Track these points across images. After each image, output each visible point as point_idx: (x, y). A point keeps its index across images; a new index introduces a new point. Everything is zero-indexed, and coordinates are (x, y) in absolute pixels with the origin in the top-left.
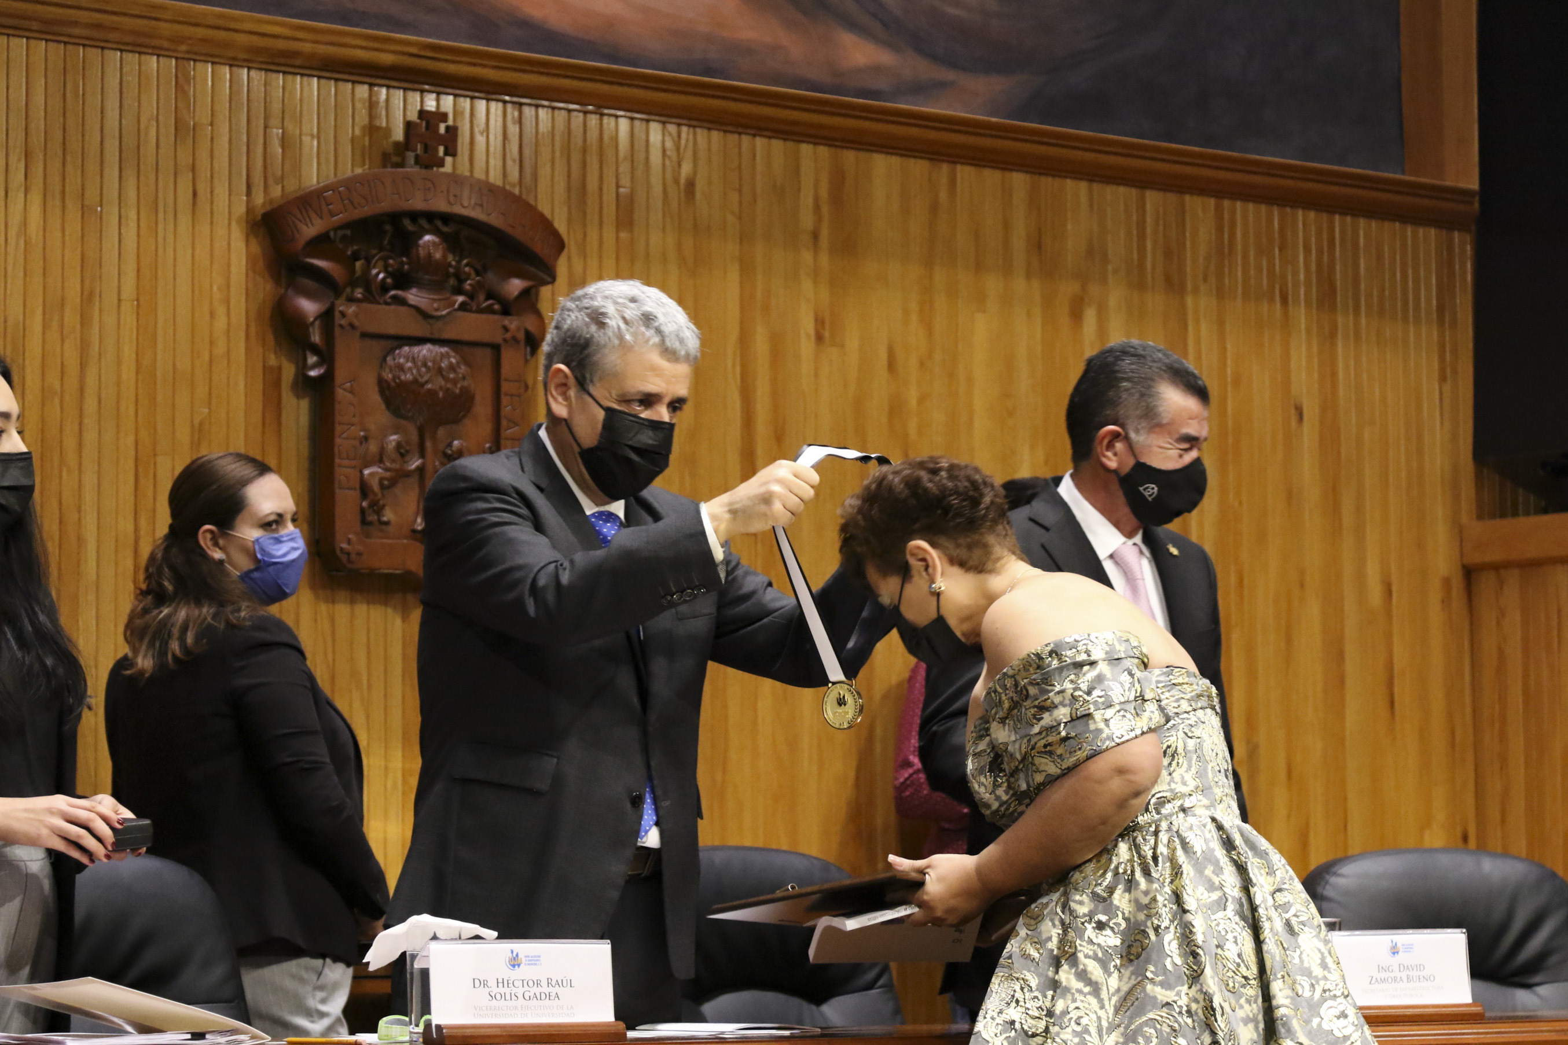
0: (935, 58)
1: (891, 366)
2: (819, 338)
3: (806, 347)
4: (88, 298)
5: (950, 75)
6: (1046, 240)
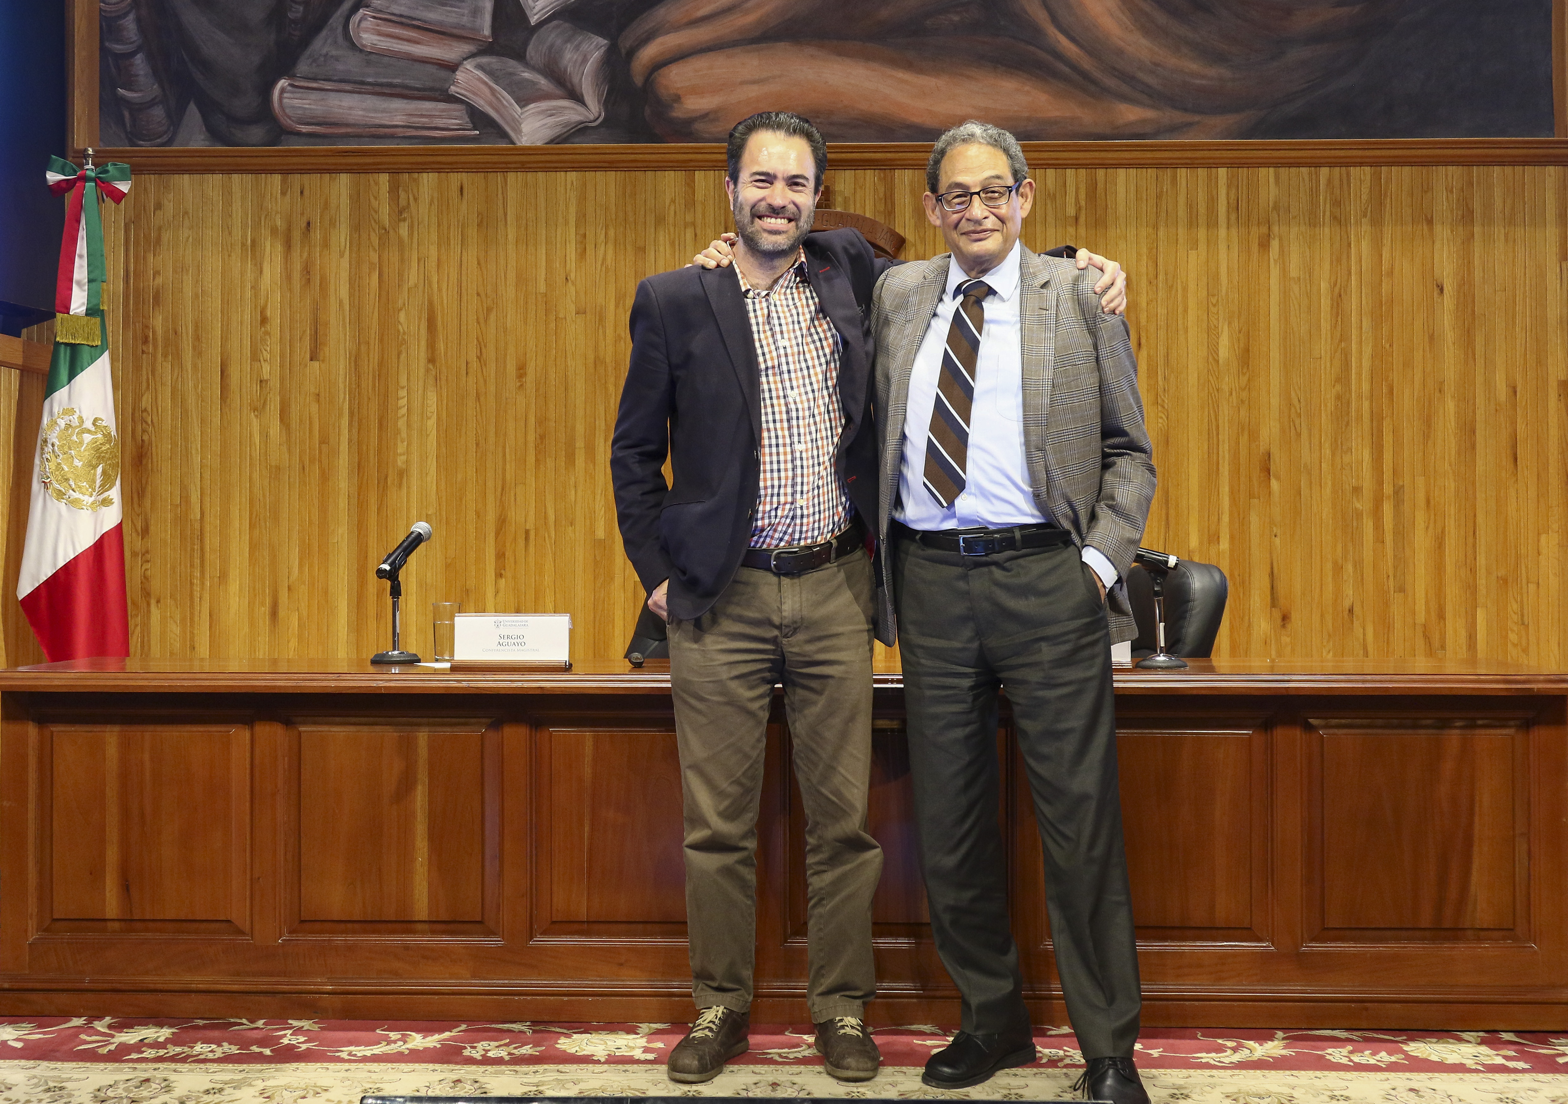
0: (1186, 110)
5: (1197, 118)
6: (1243, 205)
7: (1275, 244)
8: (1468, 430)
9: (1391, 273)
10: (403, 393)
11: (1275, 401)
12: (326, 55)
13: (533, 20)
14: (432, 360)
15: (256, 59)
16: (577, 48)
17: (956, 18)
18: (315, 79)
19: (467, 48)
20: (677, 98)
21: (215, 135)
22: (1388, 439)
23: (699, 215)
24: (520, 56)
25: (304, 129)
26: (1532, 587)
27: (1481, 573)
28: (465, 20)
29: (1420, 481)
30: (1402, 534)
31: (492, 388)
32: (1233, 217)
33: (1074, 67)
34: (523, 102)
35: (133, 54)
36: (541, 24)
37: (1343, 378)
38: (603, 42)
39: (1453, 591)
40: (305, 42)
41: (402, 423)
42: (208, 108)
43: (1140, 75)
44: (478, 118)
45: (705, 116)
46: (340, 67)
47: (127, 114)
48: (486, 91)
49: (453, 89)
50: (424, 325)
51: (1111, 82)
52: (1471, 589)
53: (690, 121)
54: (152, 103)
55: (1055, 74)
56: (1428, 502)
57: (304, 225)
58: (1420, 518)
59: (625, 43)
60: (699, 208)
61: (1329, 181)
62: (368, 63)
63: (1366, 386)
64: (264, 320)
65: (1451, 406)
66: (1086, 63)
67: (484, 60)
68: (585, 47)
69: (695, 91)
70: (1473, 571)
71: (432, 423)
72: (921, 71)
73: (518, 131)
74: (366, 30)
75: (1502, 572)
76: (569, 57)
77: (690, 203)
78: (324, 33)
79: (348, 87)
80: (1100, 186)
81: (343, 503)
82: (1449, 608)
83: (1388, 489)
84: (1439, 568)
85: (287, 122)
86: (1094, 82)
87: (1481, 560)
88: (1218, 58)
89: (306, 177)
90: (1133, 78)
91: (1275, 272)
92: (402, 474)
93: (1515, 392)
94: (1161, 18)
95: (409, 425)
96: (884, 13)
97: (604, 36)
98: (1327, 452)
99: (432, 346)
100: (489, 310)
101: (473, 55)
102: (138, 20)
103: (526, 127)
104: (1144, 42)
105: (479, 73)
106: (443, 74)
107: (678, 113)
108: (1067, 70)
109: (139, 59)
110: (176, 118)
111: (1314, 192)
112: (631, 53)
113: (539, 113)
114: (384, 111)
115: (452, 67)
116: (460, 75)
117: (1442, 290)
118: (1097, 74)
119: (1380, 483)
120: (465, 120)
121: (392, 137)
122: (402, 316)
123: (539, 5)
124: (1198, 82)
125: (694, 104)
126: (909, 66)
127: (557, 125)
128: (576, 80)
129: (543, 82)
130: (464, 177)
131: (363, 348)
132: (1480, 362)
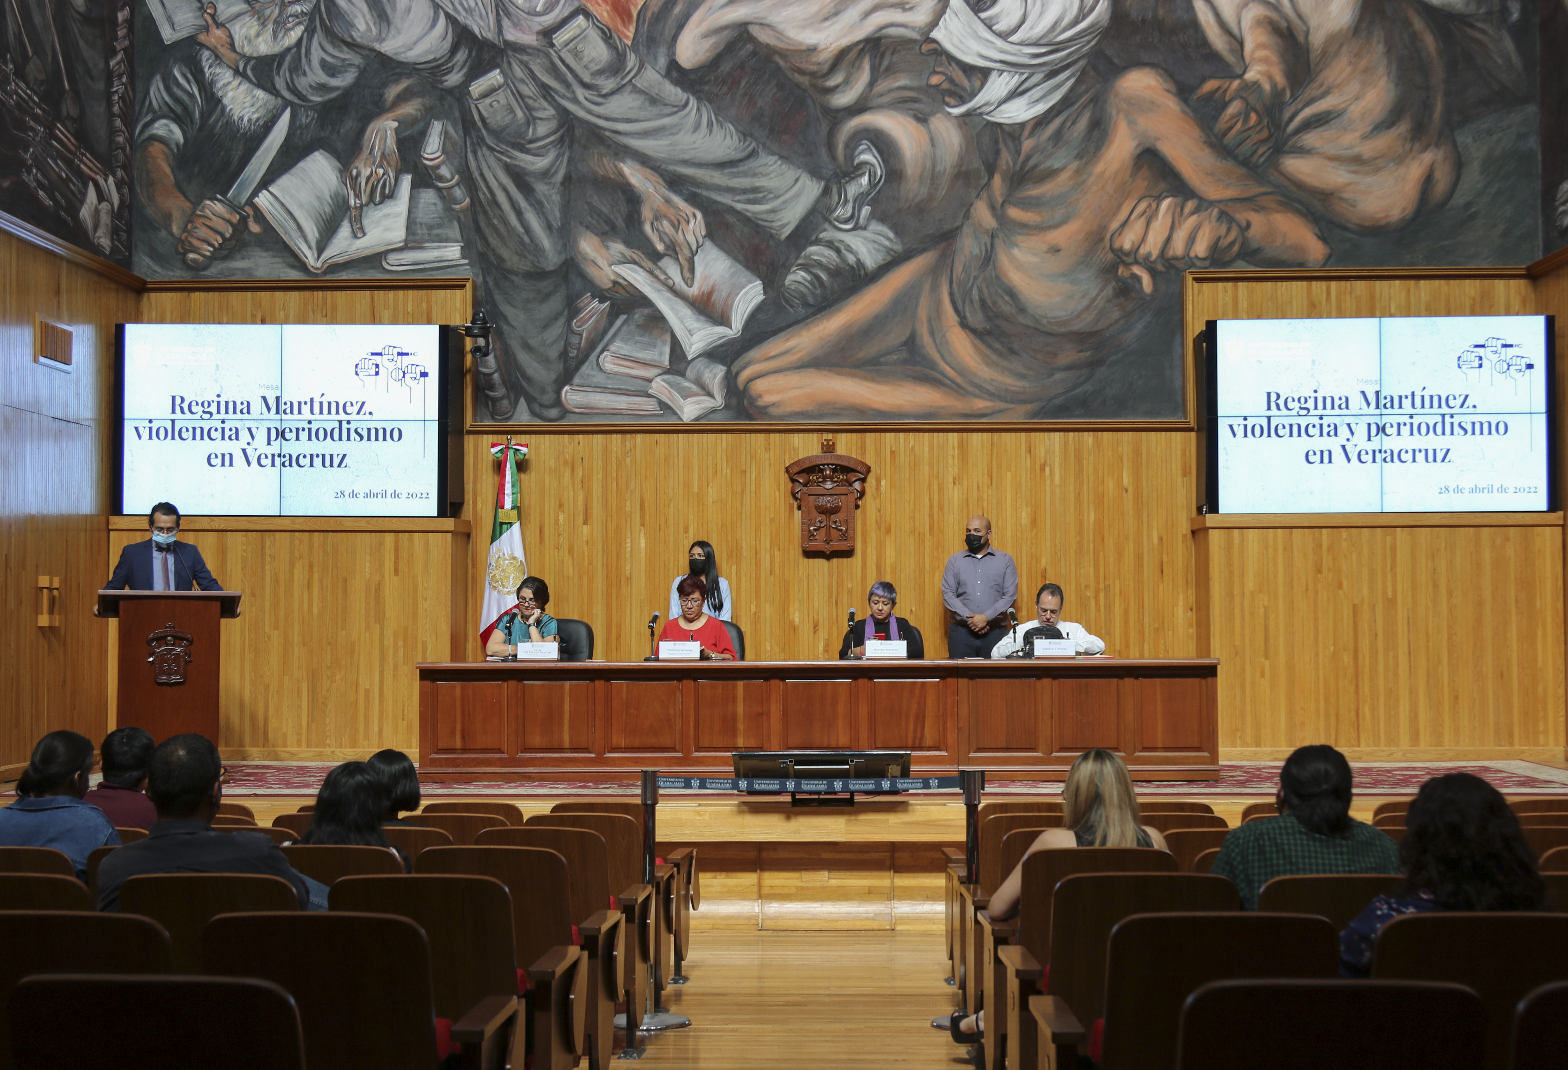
0: (1007, 402)
1: (978, 488)
2: (954, 483)
3: (951, 486)
4: (743, 492)
5: (1011, 406)
6: (1032, 450)
7: (1047, 469)
8: (1139, 558)
9: (1103, 483)
10: (629, 540)
11: (1048, 544)
12: (588, 375)
13: (690, 358)
14: (643, 525)
15: (553, 376)
16: (711, 371)
17: (895, 357)
18: (583, 386)
19: (657, 371)
20: (760, 396)
21: (534, 414)
22: (1101, 562)
23: (772, 455)
24: (683, 374)
25: (577, 410)
26: (1170, 632)
27: (1146, 626)
28: (656, 358)
29: (1117, 582)
30: (1109, 607)
31: (672, 538)
32: (1028, 456)
33: (953, 381)
34: (685, 397)
35: (493, 373)
36: (693, 359)
37: (1080, 533)
38: (724, 368)
39: (1133, 634)
40: (578, 368)
41: (628, 555)
42: (530, 400)
43: (984, 385)
44: (663, 405)
45: (773, 404)
46: (595, 380)
47: (490, 403)
48: (667, 392)
49: (650, 391)
50: (638, 507)
51: (970, 389)
52: (1141, 633)
53: (766, 407)
54: (502, 398)
55: (943, 384)
56: (1121, 592)
57: (580, 460)
58: (1117, 599)
59: (734, 369)
60: (772, 452)
61: (1074, 439)
62: (609, 378)
63: (1091, 537)
64: (561, 505)
65: (1131, 545)
66: (959, 380)
67: (666, 377)
68: (715, 371)
69: (769, 392)
70: (1142, 625)
71: (643, 555)
72: (879, 383)
73: (682, 412)
74: (607, 362)
75: (1156, 625)
76: (707, 376)
77: (767, 449)
78: (587, 364)
79: (599, 390)
80: (965, 441)
81: (600, 594)
82: (1131, 642)
83: (1102, 586)
84: (1126, 623)
85: (569, 407)
86: (962, 388)
87: (1146, 620)
88: (1022, 377)
89: (581, 436)
90: (981, 387)
91: (1048, 482)
92: (629, 579)
93: (1162, 539)
94: (994, 357)
95: (631, 556)
96: (861, 355)
97: (724, 365)
98: (1073, 568)
99: (642, 517)
100: (670, 500)
101: (660, 375)
102: (496, 357)
103: (686, 410)
104: (986, 369)
105: (663, 383)
106: (645, 383)
107: (760, 403)
108: (949, 382)
109: (496, 376)
110: (515, 404)
111: (1066, 444)
112: (737, 374)
113: (694, 402)
114: (616, 402)
115: (650, 381)
116: (654, 384)
117: (1127, 491)
118: (963, 384)
119: (1098, 583)
120: (657, 407)
121: (621, 414)
122: (628, 503)
123: (692, 350)
124: (1012, 388)
125: (768, 399)
126: (873, 380)
127: (701, 409)
128: (710, 387)
129: (694, 388)
130: (657, 436)
131: (609, 519)
132: (1145, 525)
